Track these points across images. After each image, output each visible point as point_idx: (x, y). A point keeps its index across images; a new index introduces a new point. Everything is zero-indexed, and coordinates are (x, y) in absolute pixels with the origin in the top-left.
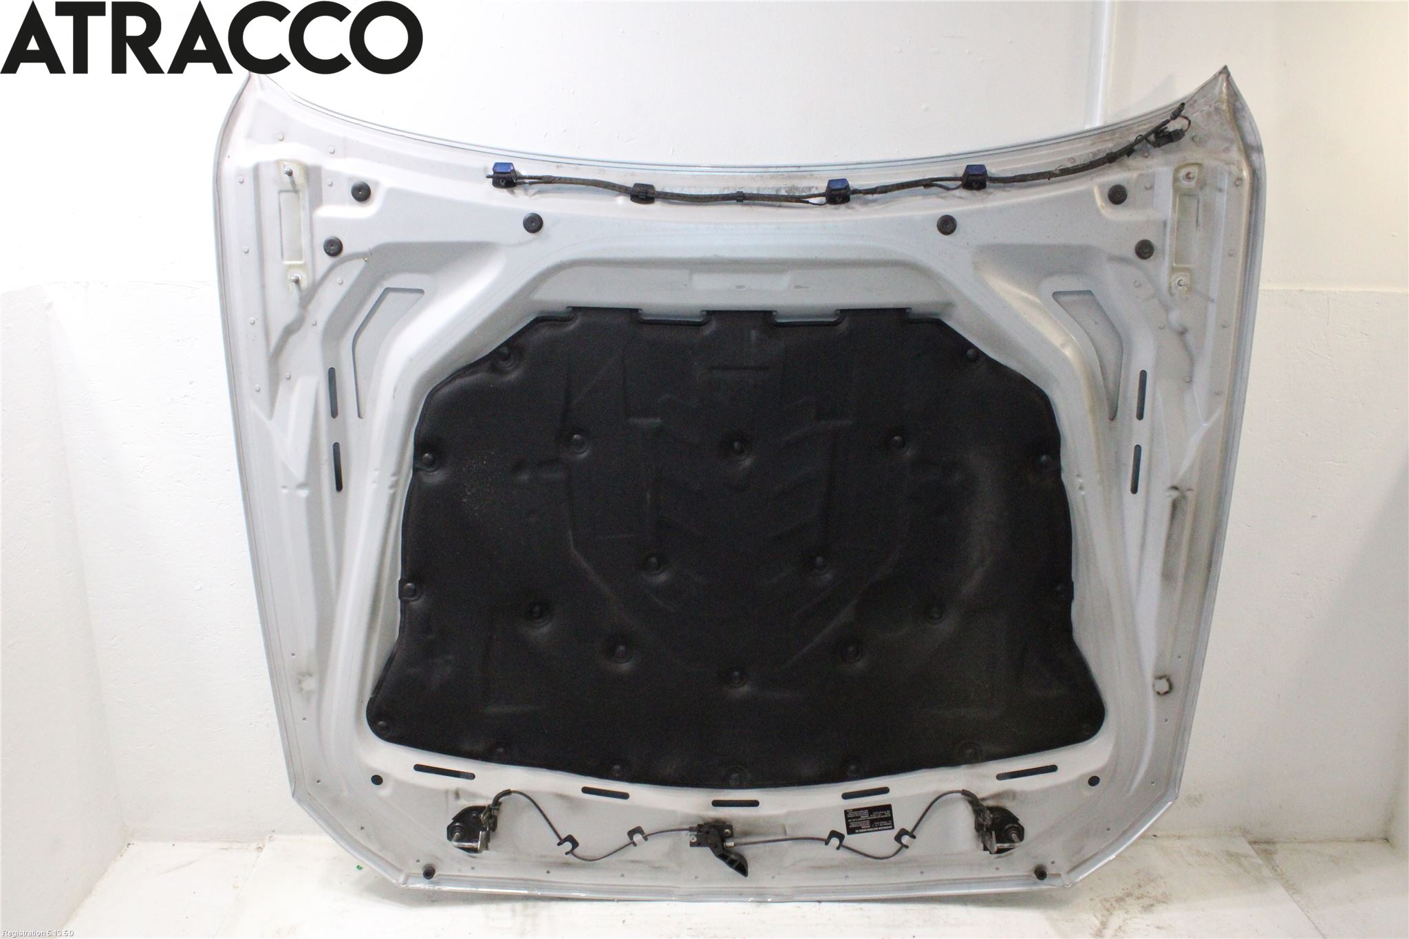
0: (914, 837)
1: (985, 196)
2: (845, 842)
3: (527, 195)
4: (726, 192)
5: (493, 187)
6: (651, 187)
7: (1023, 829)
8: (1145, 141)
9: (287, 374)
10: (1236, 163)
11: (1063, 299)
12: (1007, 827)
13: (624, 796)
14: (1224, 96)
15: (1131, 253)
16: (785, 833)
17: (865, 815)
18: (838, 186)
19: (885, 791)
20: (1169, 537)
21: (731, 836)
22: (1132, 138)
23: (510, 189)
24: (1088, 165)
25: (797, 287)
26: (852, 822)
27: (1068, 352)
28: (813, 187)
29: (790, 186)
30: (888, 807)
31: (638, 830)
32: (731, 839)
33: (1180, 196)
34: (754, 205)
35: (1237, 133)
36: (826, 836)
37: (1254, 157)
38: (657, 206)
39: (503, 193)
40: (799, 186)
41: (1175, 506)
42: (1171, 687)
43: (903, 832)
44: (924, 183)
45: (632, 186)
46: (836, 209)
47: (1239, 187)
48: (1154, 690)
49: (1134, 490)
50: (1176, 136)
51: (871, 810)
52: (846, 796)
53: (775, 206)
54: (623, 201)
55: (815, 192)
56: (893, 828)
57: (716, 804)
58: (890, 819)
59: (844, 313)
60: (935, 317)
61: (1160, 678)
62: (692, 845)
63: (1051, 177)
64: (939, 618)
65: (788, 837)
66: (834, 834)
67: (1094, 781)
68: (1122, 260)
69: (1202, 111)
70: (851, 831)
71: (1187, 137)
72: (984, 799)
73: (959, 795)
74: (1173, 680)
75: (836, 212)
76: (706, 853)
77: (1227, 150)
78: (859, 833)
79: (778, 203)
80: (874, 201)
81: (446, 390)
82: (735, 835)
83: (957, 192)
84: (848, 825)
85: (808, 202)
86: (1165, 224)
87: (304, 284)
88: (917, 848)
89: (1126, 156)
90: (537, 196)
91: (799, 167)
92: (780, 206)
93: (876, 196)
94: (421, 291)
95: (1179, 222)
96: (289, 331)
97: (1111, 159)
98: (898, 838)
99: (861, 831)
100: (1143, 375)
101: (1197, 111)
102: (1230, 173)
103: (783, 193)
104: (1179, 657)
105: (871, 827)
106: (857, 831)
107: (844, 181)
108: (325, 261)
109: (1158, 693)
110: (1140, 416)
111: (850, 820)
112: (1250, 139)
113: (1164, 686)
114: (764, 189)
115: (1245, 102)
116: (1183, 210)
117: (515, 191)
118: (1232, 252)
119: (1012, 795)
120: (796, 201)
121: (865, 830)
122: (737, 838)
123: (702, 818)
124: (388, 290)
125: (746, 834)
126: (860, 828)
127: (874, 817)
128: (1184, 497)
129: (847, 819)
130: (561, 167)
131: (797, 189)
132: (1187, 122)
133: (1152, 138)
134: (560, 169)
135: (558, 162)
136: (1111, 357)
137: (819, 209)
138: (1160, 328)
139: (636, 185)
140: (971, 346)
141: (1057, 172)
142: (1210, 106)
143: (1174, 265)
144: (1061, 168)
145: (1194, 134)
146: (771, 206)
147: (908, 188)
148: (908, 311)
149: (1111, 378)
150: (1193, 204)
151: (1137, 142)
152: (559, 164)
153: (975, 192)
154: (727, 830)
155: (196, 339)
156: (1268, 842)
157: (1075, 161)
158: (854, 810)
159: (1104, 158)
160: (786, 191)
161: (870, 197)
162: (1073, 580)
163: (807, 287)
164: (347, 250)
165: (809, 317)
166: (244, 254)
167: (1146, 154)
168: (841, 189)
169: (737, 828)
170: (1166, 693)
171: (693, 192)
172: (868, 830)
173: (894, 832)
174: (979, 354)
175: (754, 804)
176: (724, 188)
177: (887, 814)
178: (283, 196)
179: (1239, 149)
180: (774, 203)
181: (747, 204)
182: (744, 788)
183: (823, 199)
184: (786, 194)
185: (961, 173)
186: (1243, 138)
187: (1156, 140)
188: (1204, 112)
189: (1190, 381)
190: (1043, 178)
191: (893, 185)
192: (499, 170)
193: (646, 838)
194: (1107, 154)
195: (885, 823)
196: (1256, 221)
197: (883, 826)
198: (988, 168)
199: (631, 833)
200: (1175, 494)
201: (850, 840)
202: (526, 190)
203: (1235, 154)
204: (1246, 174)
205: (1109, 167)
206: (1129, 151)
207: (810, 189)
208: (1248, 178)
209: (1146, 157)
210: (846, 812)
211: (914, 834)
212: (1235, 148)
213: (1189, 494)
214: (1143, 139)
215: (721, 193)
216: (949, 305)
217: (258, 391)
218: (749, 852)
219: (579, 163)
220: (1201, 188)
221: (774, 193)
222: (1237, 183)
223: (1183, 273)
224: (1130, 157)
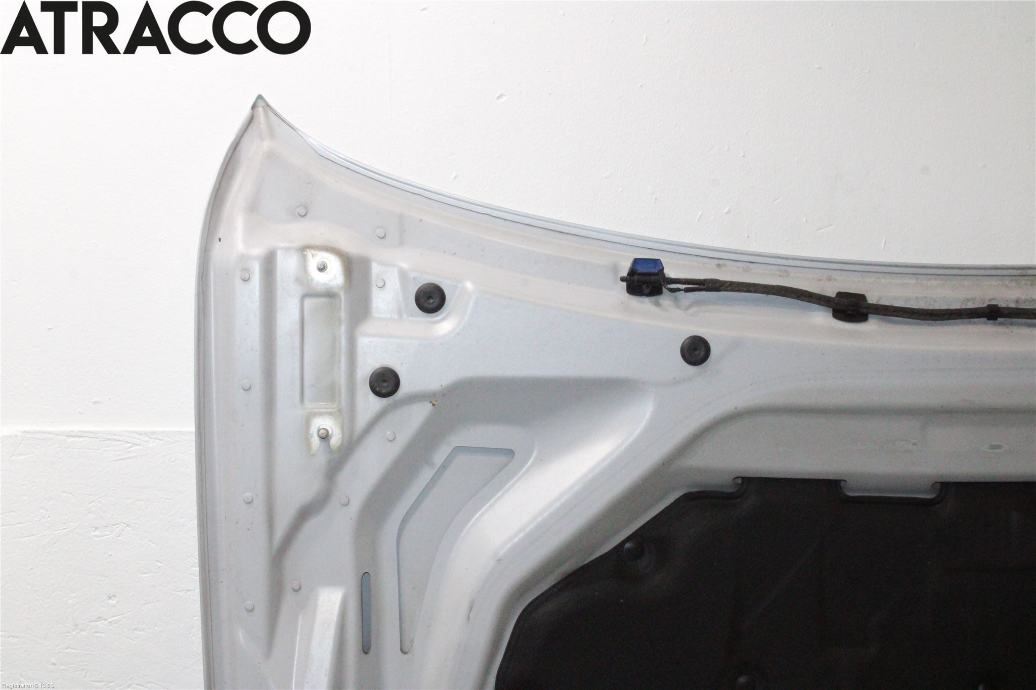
3: (679, 307)
4: (971, 305)
5: (627, 295)
6: (862, 297)
9: (295, 585)
23: (653, 298)
34: (1012, 324)
38: (872, 325)
39: (644, 304)
45: (834, 296)
54: (822, 318)
81: (550, 607)
87: (336, 440)
90: (693, 310)
94: (510, 453)
96: (305, 514)
108: (370, 404)
114: (1026, 300)
117: (661, 301)
124: (459, 449)
130: (724, 265)
134: (723, 268)
135: (719, 257)
139: (840, 295)
152: (721, 262)
155: (128, 525)
164: (405, 388)
166: (241, 391)
171: (922, 305)
176: (968, 300)
178: (308, 302)
181: (1001, 324)
192: (640, 269)
202: (676, 300)
217: (250, 611)
219: (753, 260)
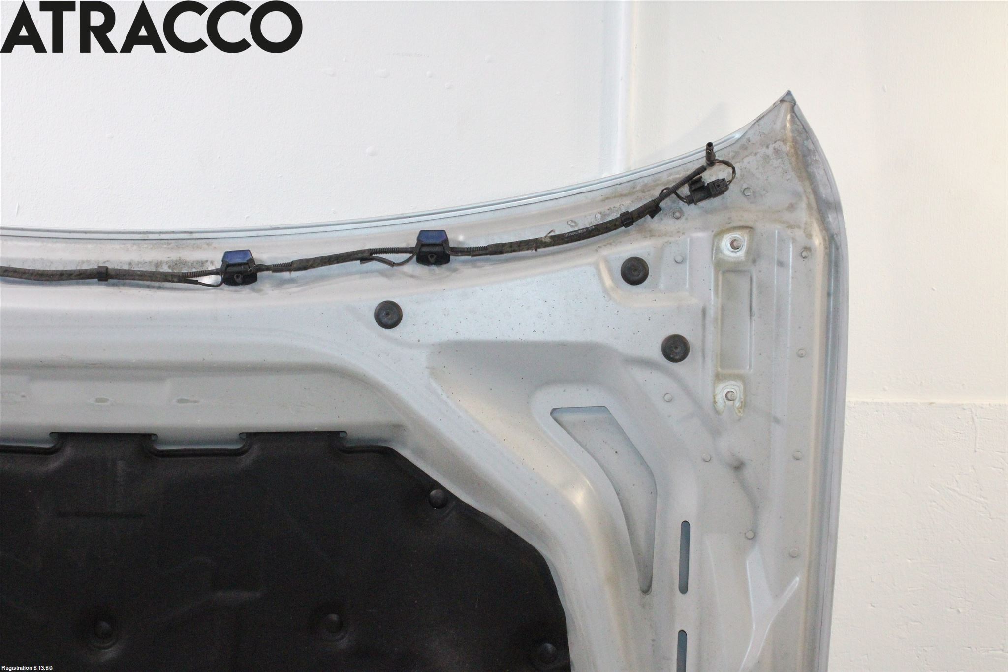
1: (448, 273)
4: (84, 267)
8: (673, 196)
10: (803, 226)
11: (567, 418)
14: (789, 134)
15: (655, 353)
18: (238, 260)
22: (656, 193)
24: (593, 230)
25: (181, 401)
27: (579, 498)
28: (207, 261)
29: (175, 259)
33: (724, 273)
34: (124, 285)
35: (807, 183)
37: (831, 217)
40: (188, 260)
44: (360, 256)
46: (236, 291)
47: (805, 260)
50: (718, 188)
53: (153, 287)
55: (211, 268)
59: (251, 437)
60: (384, 445)
63: (540, 247)
68: (645, 363)
69: (756, 154)
71: (733, 189)
75: (236, 296)
77: (792, 207)
79: (157, 284)
80: (292, 281)
83: (408, 268)
85: (196, 282)
86: (704, 312)
89: (648, 217)
91: (191, 233)
92: (159, 288)
93: (295, 274)
95: (723, 308)
97: (627, 220)
100: (686, 526)
101: (750, 154)
102: (794, 240)
103: (165, 269)
107: (246, 252)
110: (684, 589)
112: (824, 192)
114: (139, 263)
115: (817, 140)
116: (728, 292)
118: (802, 352)
120: (179, 281)
131: (184, 263)
132: (731, 170)
133: (685, 191)
136: (639, 499)
137: (213, 291)
138: (705, 461)
140: (435, 485)
141: (548, 240)
142: (768, 147)
143: (719, 369)
144: (552, 234)
145: (745, 186)
146: (148, 287)
147: (338, 263)
148: (341, 435)
149: (641, 533)
150: (743, 284)
151: (663, 196)
153: (434, 267)
157: (576, 224)
159: (616, 219)
160: (169, 267)
161: (286, 275)
163: (195, 402)
165: (198, 442)
167: (678, 214)
168: (240, 265)
171: (38, 267)
174: (449, 497)
176: (83, 262)
179: (809, 206)
180: (153, 283)
181: (114, 285)
183: (219, 278)
184: (170, 271)
185: (413, 243)
186: (816, 192)
187: (691, 195)
188: (758, 155)
189: (753, 536)
190: (528, 249)
191: (315, 259)
194: (621, 215)
196: (836, 309)
198: (450, 236)
203: (803, 214)
204: (818, 241)
205: (625, 232)
206: (653, 209)
207: (203, 263)
208: (822, 247)
209: (678, 218)
212: (803, 205)
214: (671, 192)
215: (79, 268)
216: (398, 427)
220: (754, 261)
221: (153, 269)
222: (804, 254)
223: (733, 382)
224: (656, 217)
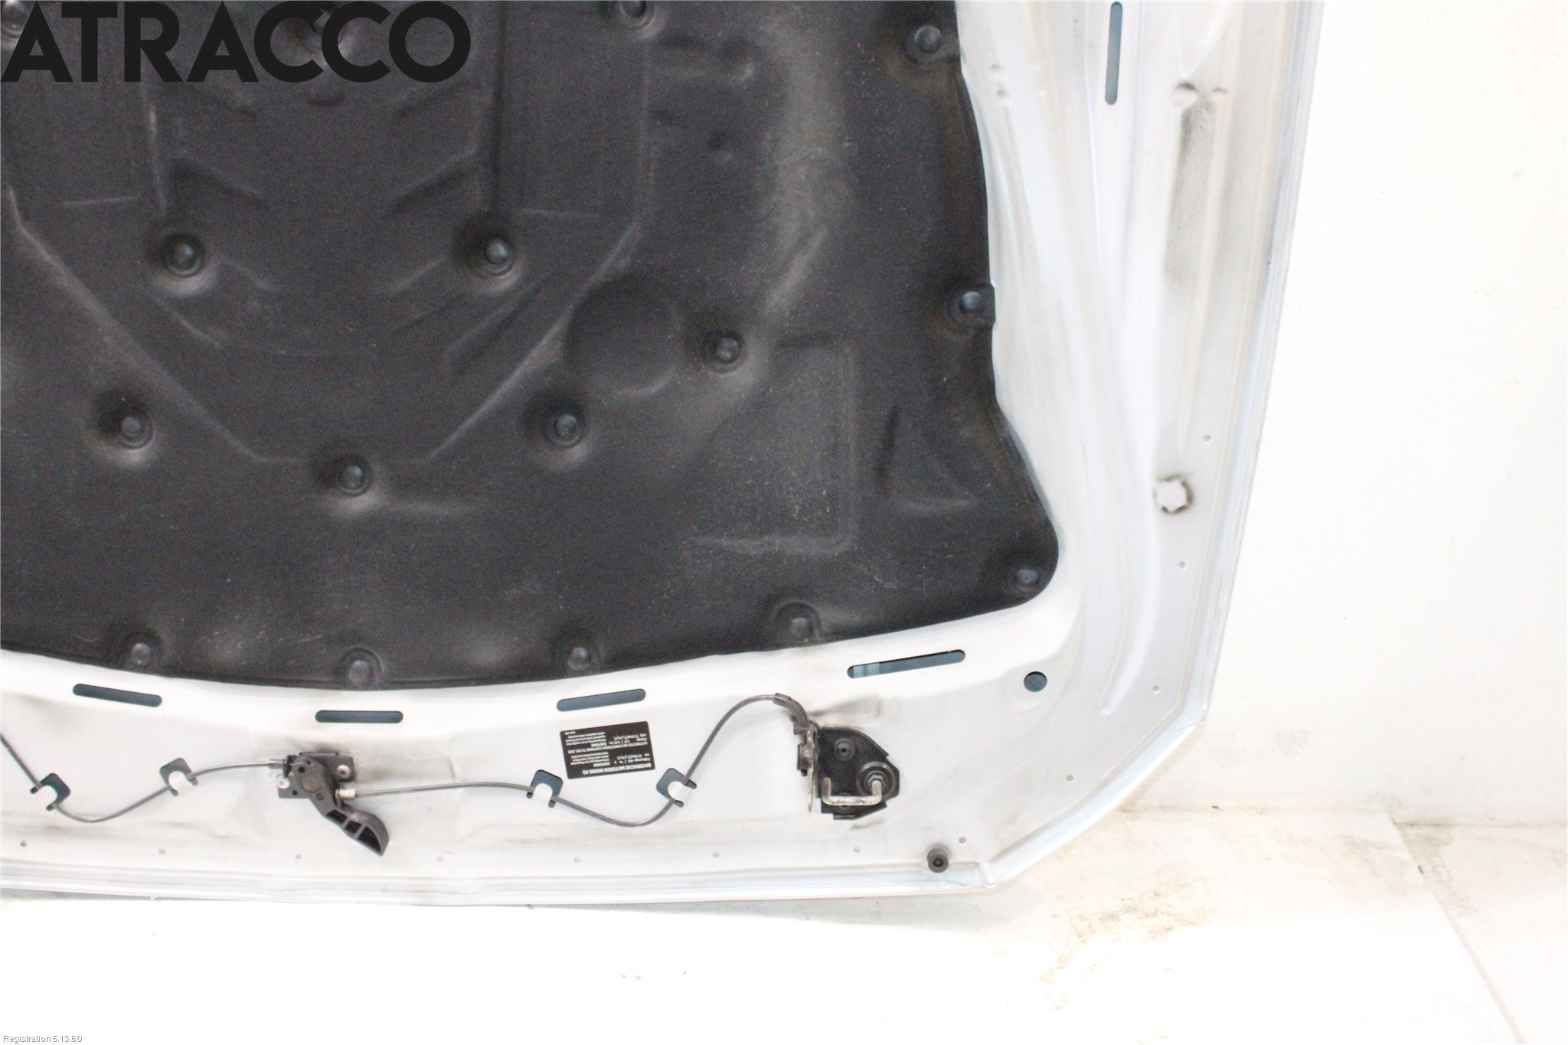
0: (693, 785)
2: (564, 793)
7: (896, 772)
12: (867, 766)
13: (153, 701)
16: (453, 774)
17: (599, 742)
19: (637, 695)
20: (1178, 187)
21: (352, 778)
26: (576, 754)
30: (642, 728)
31: (177, 765)
32: (351, 784)
36: (527, 781)
41: (1188, 124)
42: (1190, 498)
43: (671, 775)
48: (1156, 504)
49: (1112, 98)
51: (611, 732)
52: (565, 705)
56: (653, 767)
57: (324, 717)
58: (647, 749)
61: (1169, 479)
62: (283, 794)
64: (731, 361)
65: (458, 782)
66: (542, 776)
67: (1035, 681)
70: (574, 772)
72: (819, 714)
73: (771, 705)
74: (1194, 482)
76: (305, 809)
78: (589, 775)
82: (359, 776)
84: (568, 759)
88: (698, 804)
98: (662, 788)
99: (592, 771)
104: (1207, 438)
105: (612, 765)
106: (585, 772)
109: (1165, 509)
111: (572, 752)
113: (1175, 496)
119: (877, 707)
121: (601, 771)
122: (364, 782)
123: (292, 742)
125: (379, 775)
126: (590, 766)
127: (616, 744)
128: (1208, 106)
129: (566, 748)
154: (343, 767)
156: (1437, 825)
158: (579, 732)
162: (993, 283)
169: (362, 763)
170: (1181, 509)
172: (606, 770)
173: (656, 776)
175: (395, 717)
177: (641, 740)
182: (375, 688)
193: (193, 780)
195: (637, 757)
197: (634, 763)
199: (166, 770)
200: (1190, 99)
201: (572, 788)
210: (564, 736)
211: (693, 778)
213: (1217, 98)
218: (389, 809)
